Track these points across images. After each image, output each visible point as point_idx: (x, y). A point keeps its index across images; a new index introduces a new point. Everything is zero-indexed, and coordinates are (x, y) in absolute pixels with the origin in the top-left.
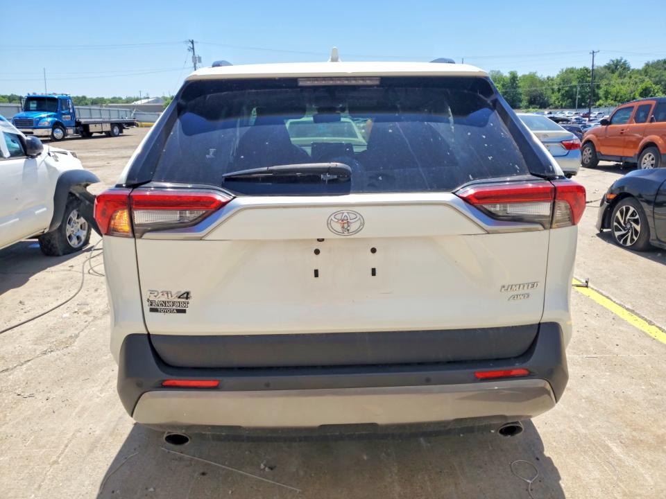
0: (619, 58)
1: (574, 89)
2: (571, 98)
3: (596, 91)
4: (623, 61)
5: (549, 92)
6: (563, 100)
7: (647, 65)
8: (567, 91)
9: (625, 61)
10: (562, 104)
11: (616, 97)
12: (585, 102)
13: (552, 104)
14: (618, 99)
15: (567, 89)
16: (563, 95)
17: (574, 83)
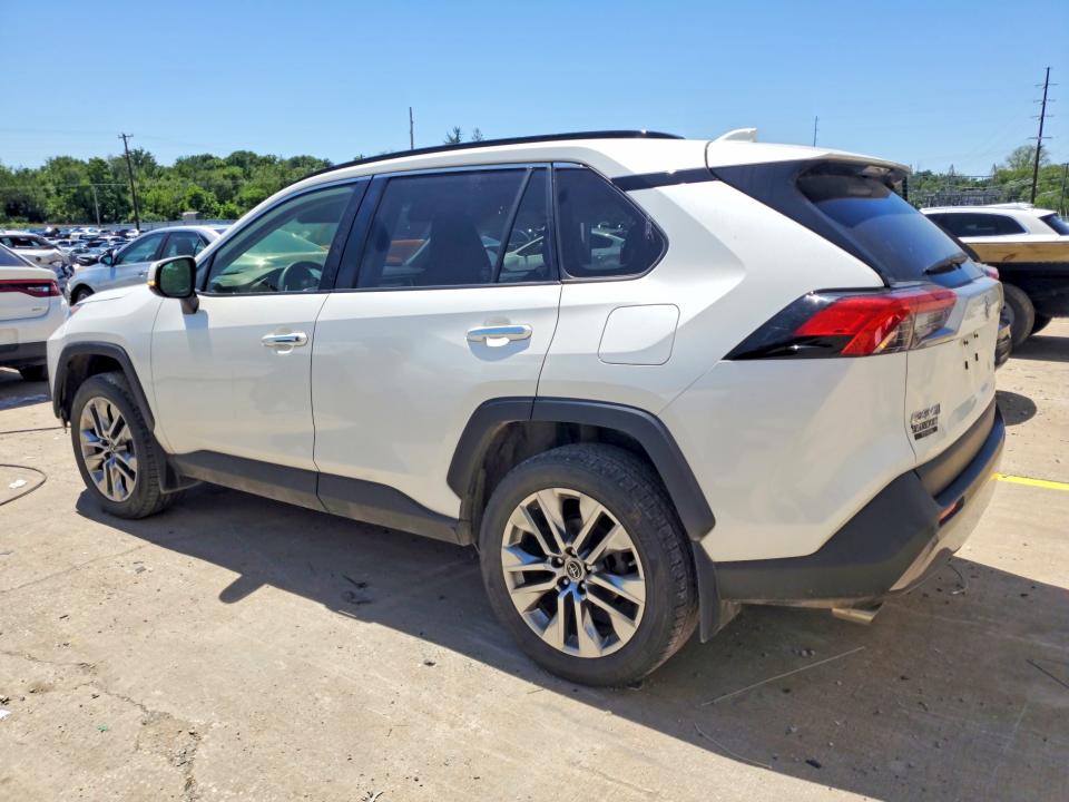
0: (139, 149)
1: (87, 193)
2: (83, 206)
3: (124, 196)
4: (144, 153)
5: (42, 196)
6: (71, 210)
7: (180, 162)
8: (75, 195)
9: (149, 153)
10: (69, 217)
11: (156, 207)
12: (107, 212)
13: (50, 215)
14: (161, 210)
15: (75, 191)
16: (69, 202)
17: (85, 182)
